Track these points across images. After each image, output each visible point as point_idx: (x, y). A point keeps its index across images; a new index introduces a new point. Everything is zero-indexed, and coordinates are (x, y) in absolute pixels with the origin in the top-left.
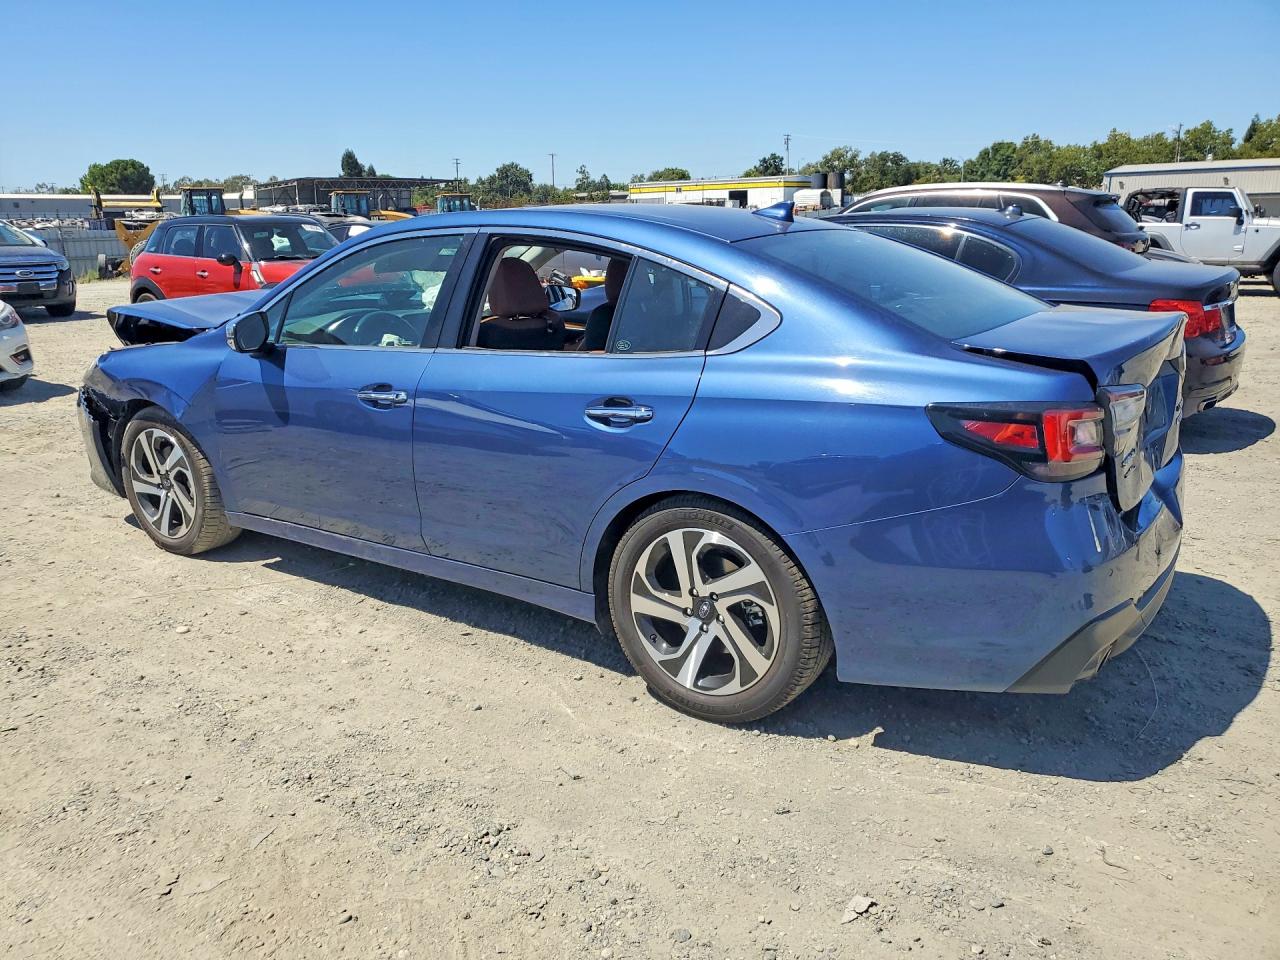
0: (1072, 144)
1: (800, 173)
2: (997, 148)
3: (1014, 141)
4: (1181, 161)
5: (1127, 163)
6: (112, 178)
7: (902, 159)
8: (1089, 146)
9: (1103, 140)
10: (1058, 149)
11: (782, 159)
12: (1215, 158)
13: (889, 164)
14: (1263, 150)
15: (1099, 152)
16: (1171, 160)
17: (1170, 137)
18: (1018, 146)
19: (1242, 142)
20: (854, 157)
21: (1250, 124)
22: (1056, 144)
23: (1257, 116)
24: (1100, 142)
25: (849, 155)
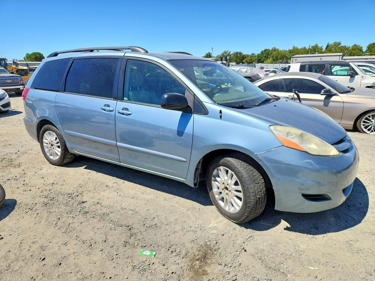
0: (284, 50)
1: (216, 57)
2: (266, 50)
3: (270, 49)
4: (310, 54)
5: (297, 54)
6: (32, 57)
7: (242, 53)
8: (288, 50)
9: (291, 48)
10: (280, 51)
11: (211, 54)
12: (318, 53)
13: (238, 55)
14: (330, 51)
15: (290, 51)
16: (308, 54)
17: (307, 48)
18: (271, 50)
19: (325, 49)
20: (230, 53)
21: (327, 44)
22: (280, 49)
23: (329, 43)
24: (291, 49)
25: (228, 53)
